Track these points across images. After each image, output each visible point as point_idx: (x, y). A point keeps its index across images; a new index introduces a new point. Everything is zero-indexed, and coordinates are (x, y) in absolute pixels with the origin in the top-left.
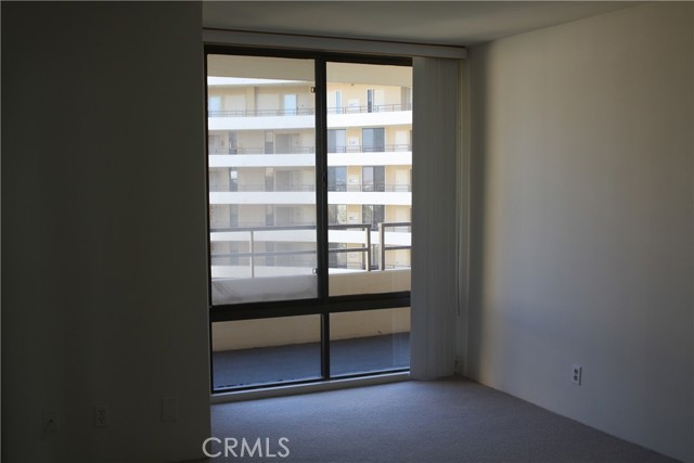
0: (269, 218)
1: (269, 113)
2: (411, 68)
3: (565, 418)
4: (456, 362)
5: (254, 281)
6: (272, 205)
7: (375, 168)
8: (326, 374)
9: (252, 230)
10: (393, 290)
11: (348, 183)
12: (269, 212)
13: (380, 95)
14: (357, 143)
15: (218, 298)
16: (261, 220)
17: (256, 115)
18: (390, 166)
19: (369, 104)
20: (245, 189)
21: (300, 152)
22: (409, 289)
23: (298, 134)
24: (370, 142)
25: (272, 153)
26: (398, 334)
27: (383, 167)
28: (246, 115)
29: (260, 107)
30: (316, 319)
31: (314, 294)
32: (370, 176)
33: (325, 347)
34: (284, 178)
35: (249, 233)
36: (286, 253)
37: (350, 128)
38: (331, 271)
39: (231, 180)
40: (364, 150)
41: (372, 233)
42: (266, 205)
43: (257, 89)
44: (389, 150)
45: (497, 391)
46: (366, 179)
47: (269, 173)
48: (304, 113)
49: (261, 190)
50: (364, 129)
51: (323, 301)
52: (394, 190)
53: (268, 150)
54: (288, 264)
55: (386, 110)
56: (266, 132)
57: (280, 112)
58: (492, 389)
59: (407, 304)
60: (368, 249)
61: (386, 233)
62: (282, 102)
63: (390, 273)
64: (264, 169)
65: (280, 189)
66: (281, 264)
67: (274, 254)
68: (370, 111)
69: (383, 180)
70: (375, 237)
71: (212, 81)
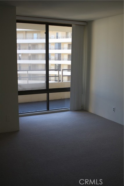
0: (30, 67)
1: (30, 39)
2: (72, 27)
3: (110, 121)
4: (82, 106)
5: (28, 84)
6: (31, 64)
7: (58, 54)
8: (48, 109)
9: (27, 71)
10: (65, 87)
11: (51, 58)
12: (30, 66)
13: (60, 34)
14: (54, 47)
15: (20, 89)
16: (27, 68)
17: (26, 39)
18: (62, 54)
19: (57, 36)
20: (23, 59)
21: (38, 49)
22: (70, 87)
23: (37, 45)
24: (57, 47)
25: (30, 50)
26: (66, 99)
27: (60, 54)
28: (23, 39)
29: (27, 37)
30: (45, 94)
31: (45, 88)
32: (57, 56)
33: (48, 102)
34: (34, 57)
35: (27, 72)
36: (35, 77)
37: (52, 43)
38: (50, 82)
39: (19, 57)
40: (55, 49)
41: (60, 72)
42: (29, 64)
43: (26, 32)
44: (62, 49)
45: (93, 114)
46: (56, 57)
47: (30, 55)
48: (39, 39)
49: (27, 60)
50: (56, 43)
51: (48, 90)
52: (63, 60)
53: (29, 49)
54: (35, 80)
55: (62, 38)
56: (29, 44)
57: (33, 38)
58: (91, 113)
59: (69, 91)
60: (59, 76)
61: (63, 72)
62: (33, 36)
63: (65, 82)
64: (28, 54)
65: (32, 59)
66: (33, 80)
67: (31, 77)
68: (57, 38)
69: (61, 57)
70: (60, 73)
71: (17, 30)
